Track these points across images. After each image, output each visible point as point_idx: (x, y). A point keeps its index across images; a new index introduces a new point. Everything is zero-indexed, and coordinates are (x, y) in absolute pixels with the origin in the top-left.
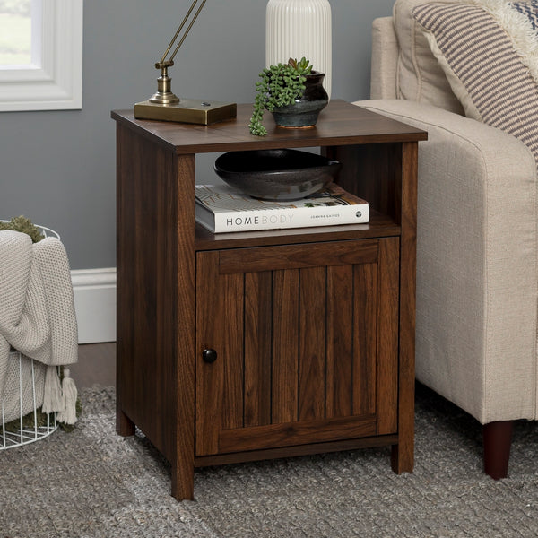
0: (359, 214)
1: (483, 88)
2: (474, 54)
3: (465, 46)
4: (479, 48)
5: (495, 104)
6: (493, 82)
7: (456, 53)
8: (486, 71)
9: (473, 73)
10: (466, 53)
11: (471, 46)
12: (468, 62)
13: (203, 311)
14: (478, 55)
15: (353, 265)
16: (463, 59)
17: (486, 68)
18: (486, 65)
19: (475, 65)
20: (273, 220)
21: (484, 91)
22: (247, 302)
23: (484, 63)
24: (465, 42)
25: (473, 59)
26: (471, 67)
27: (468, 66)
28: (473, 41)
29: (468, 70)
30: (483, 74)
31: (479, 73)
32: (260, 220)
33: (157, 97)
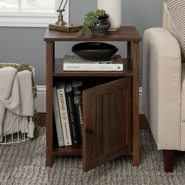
0: (119, 68)
1: (179, 24)
2: (177, 11)
3: (174, 8)
4: (179, 9)
5: (182, 30)
6: (182, 21)
7: (171, 10)
8: (180, 17)
9: (176, 18)
10: (174, 10)
11: (176, 8)
12: (175, 14)
14: (179, 11)
16: (173, 13)
17: (180, 16)
18: (181, 15)
19: (177, 15)
20: (85, 67)
21: (179, 25)
23: (180, 14)
24: (174, 6)
25: (177, 13)
26: (176, 16)
27: (175, 15)
28: (177, 6)
29: (175, 17)
30: (179, 18)
31: (178, 18)
32: (80, 67)
33: (58, 22)
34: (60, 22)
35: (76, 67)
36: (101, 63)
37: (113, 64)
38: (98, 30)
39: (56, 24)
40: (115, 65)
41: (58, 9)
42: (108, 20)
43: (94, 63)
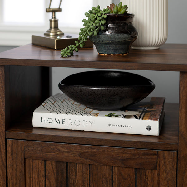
0: (149, 128)
13: (13, 184)
15: (136, 168)
20: (77, 123)
22: (47, 183)
32: (66, 122)
33: (48, 31)
34: (52, 31)
35: (57, 121)
36: (110, 116)
37: (137, 118)
38: (106, 44)
39: (45, 34)
40: (141, 121)
41: (48, 7)
42: (131, 23)
43: (97, 115)
